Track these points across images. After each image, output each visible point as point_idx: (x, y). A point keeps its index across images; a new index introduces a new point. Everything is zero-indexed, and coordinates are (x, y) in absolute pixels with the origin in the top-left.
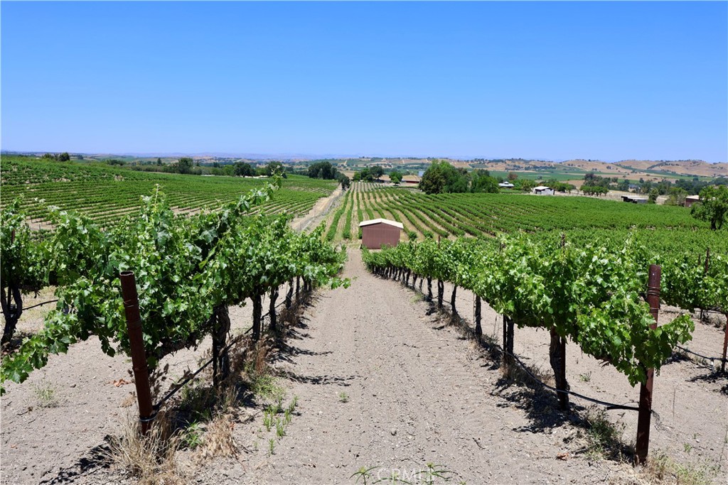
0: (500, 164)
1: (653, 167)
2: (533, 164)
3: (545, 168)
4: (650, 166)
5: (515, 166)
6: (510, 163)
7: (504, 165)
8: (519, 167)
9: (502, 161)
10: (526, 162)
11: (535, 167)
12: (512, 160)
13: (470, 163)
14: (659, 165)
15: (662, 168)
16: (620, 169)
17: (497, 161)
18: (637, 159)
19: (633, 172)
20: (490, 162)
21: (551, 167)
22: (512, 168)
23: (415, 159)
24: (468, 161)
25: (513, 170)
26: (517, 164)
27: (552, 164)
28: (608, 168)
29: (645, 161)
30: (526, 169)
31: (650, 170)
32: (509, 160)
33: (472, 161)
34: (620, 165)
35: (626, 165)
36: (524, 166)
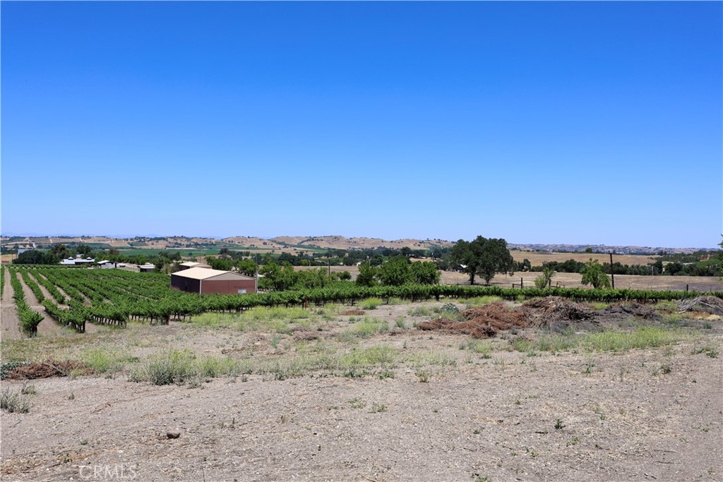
0: (160, 242)
1: (303, 242)
2: (195, 241)
3: (206, 245)
4: (301, 241)
5: (176, 243)
6: (172, 240)
7: (166, 242)
8: (180, 244)
9: (164, 239)
10: (188, 239)
11: (196, 244)
12: (175, 238)
13: (129, 241)
14: (307, 241)
15: (310, 243)
16: (274, 244)
17: (157, 239)
18: (290, 236)
19: (285, 247)
20: (151, 239)
21: (212, 244)
22: (172, 245)
23: (66, 237)
24: (127, 240)
25: (174, 247)
26: (179, 241)
27: (213, 241)
28: (265, 244)
29: (297, 237)
30: (187, 246)
31: (299, 246)
32: (171, 238)
33: (132, 239)
34: (275, 241)
35: (280, 241)
36: (186, 243)
